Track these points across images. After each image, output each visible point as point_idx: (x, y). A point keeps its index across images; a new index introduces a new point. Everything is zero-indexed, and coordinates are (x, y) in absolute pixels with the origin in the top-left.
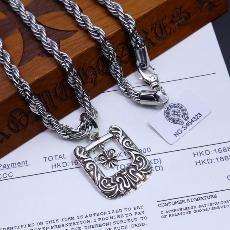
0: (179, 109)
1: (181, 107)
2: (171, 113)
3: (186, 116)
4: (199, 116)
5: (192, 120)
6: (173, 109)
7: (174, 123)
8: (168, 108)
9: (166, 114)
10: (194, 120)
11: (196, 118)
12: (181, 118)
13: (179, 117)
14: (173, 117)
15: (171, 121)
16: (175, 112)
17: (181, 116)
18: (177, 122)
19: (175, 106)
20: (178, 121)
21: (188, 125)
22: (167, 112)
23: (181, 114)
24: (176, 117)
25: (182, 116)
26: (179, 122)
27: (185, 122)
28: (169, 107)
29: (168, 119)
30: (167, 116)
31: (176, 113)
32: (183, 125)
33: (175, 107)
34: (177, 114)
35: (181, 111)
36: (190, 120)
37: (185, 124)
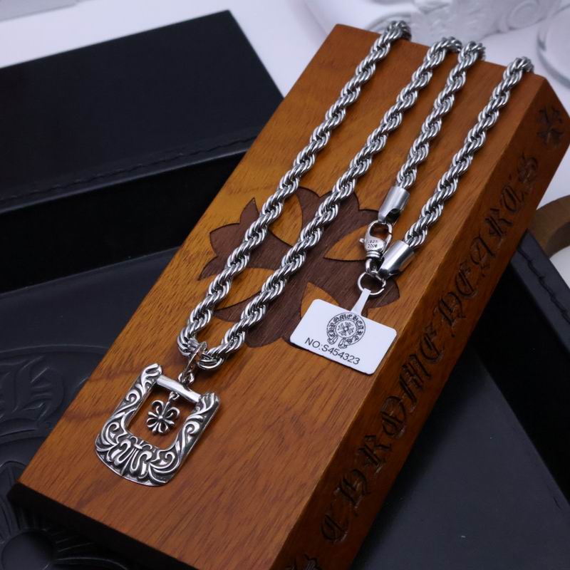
0: (354, 330)
1: (360, 333)
2: (344, 323)
3: (346, 343)
4: (355, 361)
5: (343, 353)
6: (352, 323)
7: (328, 332)
8: (350, 316)
9: (339, 317)
10: (344, 356)
11: (349, 358)
12: (340, 339)
13: (340, 334)
14: (338, 328)
15: (329, 328)
16: (347, 327)
17: (344, 336)
18: (331, 336)
19: (359, 324)
20: (334, 336)
22: (343, 317)
23: (348, 335)
24: (338, 331)
25: (344, 339)
26: (331, 338)
27: (336, 346)
28: (353, 316)
29: (332, 321)
30: (336, 319)
31: (346, 329)
32: (329, 345)
33: (356, 324)
34: (345, 331)
35: (352, 334)
36: (341, 351)
37: (331, 347)
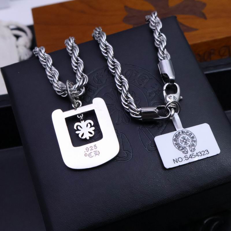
0: (189, 138)
1: (193, 137)
2: (180, 138)
3: (193, 147)
4: (206, 152)
5: (197, 153)
6: (184, 136)
7: (179, 149)
8: (179, 133)
9: (174, 138)
10: (199, 154)
11: (203, 153)
12: (188, 148)
13: (185, 146)
14: (180, 143)
15: (176, 146)
16: (184, 139)
17: (188, 145)
18: (182, 149)
19: (188, 134)
20: (183, 148)
21: (191, 157)
22: (177, 136)
23: (189, 143)
24: (183, 145)
25: (189, 146)
26: (183, 151)
27: (190, 153)
28: (181, 132)
29: (174, 142)
30: (175, 140)
31: (185, 141)
33: (186, 134)
34: (186, 142)
35: (190, 141)
36: (195, 153)
37: (188, 155)
